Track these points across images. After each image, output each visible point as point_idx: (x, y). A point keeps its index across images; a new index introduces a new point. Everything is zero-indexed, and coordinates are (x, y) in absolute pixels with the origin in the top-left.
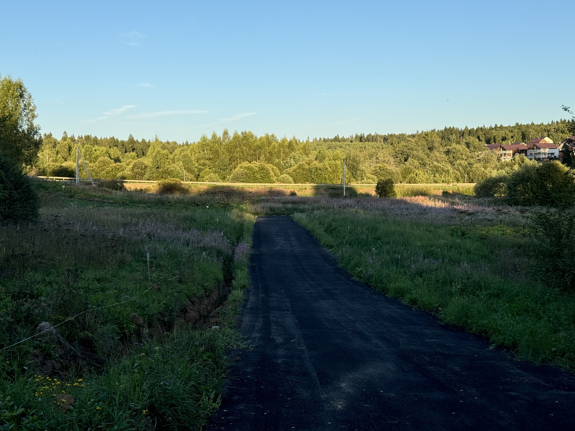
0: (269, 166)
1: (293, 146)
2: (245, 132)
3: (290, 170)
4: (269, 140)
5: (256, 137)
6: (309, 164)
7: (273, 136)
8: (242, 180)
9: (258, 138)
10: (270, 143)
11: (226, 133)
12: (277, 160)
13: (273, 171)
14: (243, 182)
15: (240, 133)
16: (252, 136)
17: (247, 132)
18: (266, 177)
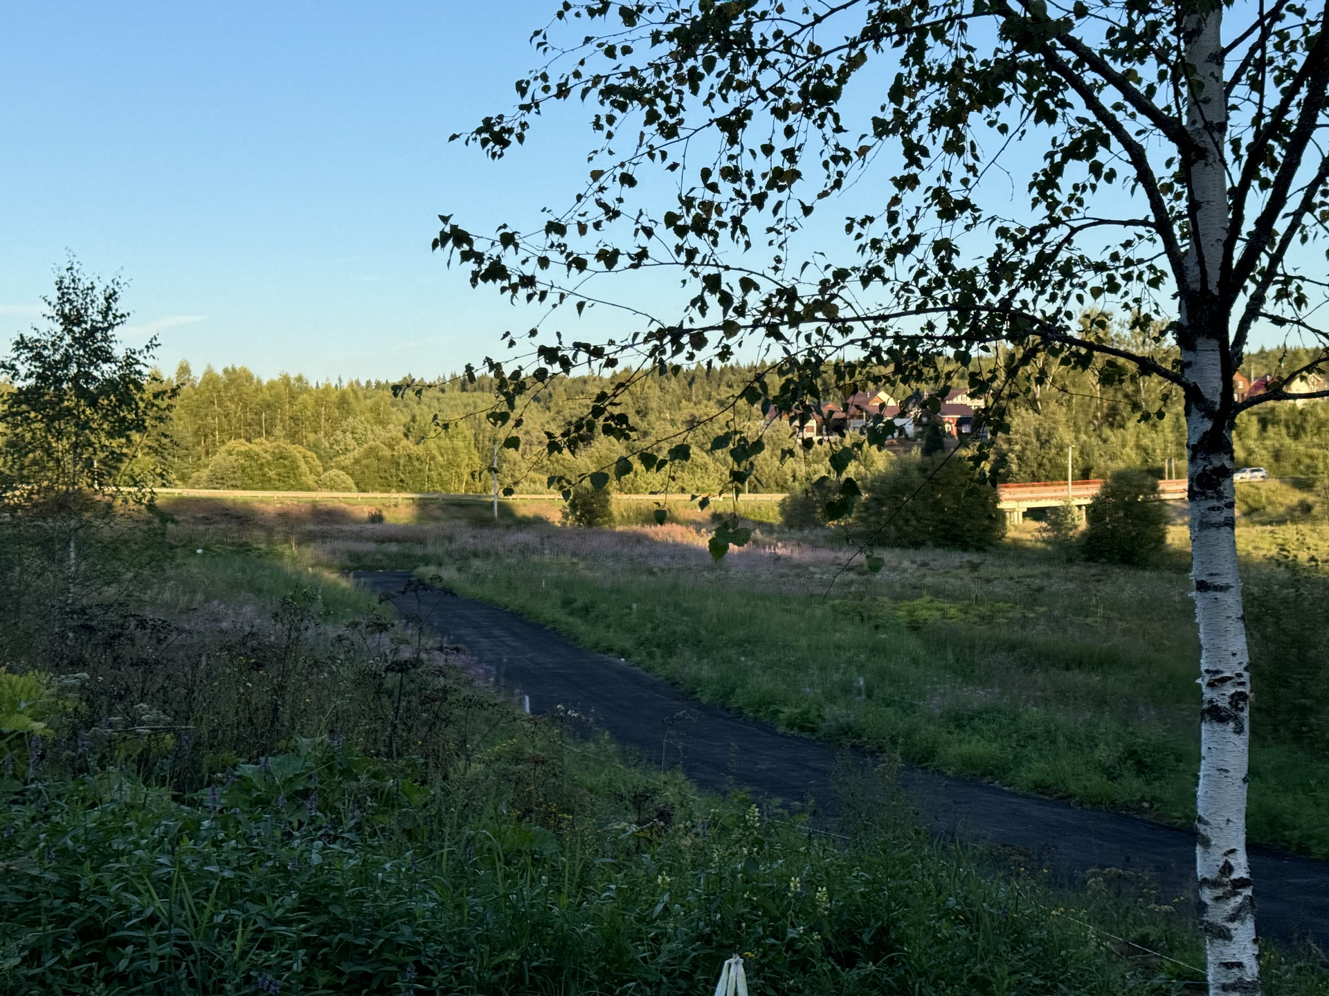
0: (296, 451)
1: (349, 404)
2: (233, 369)
3: (347, 460)
4: (292, 389)
5: (259, 382)
6: (392, 448)
7: (300, 379)
8: (234, 482)
9: (265, 383)
10: (293, 397)
11: (184, 370)
12: (312, 437)
13: (307, 462)
14: (235, 487)
15: (219, 371)
16: (249, 378)
17: (237, 367)
18: (289, 477)
